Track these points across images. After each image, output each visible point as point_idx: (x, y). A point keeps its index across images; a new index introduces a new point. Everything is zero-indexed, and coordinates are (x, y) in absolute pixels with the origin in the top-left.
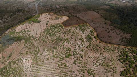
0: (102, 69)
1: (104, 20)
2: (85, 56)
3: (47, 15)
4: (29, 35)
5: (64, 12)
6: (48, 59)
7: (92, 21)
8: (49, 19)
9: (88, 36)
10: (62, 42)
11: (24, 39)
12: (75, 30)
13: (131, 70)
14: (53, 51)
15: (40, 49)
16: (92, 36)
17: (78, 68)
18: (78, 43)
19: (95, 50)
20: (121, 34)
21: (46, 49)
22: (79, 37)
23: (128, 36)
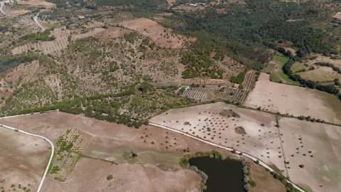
0: (161, 73)
1: (163, 28)
2: (138, 66)
3: (63, 30)
4: (42, 54)
5: (96, 22)
6: (84, 75)
7: (145, 30)
8: (71, 34)
9: (141, 46)
10: (102, 57)
11: (36, 58)
12: (119, 42)
13: (194, 68)
14: (90, 67)
15: (69, 67)
16: (146, 46)
17: (130, 78)
18: (127, 55)
19: (151, 58)
20: (185, 38)
21: (78, 66)
22: (127, 48)
23: (194, 39)
